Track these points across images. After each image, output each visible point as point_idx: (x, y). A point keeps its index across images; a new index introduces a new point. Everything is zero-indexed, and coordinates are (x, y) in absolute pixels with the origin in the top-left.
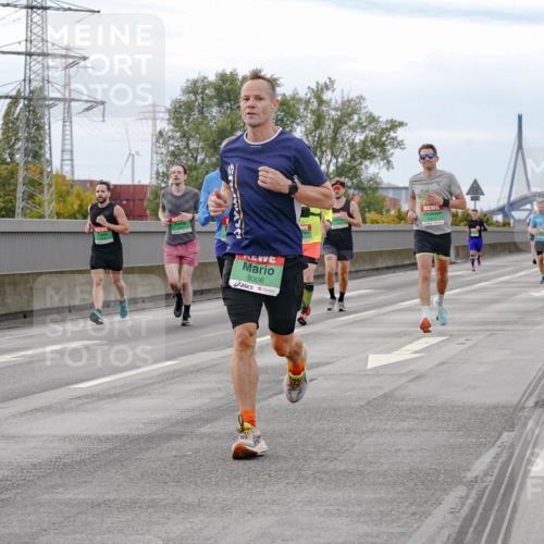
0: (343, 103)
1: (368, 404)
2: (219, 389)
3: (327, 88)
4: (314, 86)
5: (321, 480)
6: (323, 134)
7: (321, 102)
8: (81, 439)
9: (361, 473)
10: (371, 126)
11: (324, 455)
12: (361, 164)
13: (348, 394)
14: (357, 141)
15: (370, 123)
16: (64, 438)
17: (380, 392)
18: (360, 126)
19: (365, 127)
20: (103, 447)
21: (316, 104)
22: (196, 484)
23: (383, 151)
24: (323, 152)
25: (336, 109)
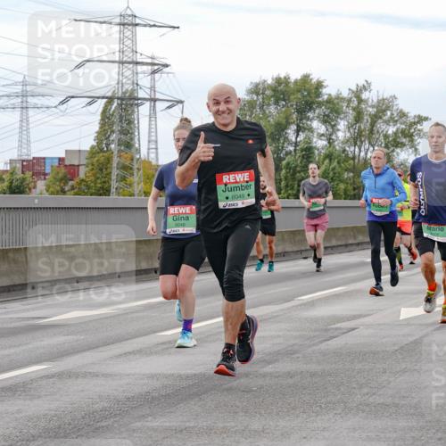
0: (379, 101)
1: (402, 348)
2: (279, 336)
3: (366, 90)
4: (354, 88)
5: (363, 411)
6: (362, 127)
7: (360, 101)
8: (167, 377)
9: (396, 405)
10: (401, 120)
11: (365, 390)
12: (393, 151)
13: (384, 340)
14: (390, 132)
15: (401, 117)
16: (152, 376)
17: (411, 339)
18: (392, 120)
19: (396, 121)
20: (184, 384)
21: (356, 103)
22: (260, 414)
23: (412, 141)
24: (362, 142)
25: (373, 107)
